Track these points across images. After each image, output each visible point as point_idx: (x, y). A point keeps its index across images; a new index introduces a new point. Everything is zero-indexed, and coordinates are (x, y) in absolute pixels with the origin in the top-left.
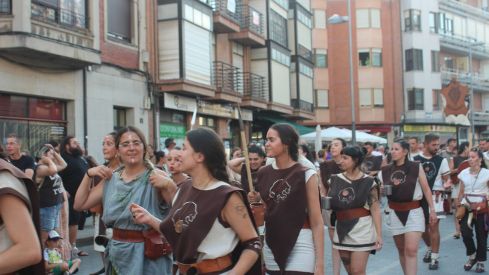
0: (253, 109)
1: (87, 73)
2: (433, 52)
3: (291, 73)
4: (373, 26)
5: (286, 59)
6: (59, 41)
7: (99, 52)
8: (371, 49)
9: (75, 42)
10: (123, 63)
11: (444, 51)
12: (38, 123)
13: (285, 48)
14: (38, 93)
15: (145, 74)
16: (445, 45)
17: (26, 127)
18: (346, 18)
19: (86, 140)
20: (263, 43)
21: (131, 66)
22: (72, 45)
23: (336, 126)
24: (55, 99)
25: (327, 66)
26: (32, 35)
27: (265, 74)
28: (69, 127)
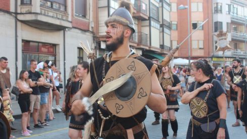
0: (142, 49)
1: (65, 32)
2: (227, 23)
3: (160, 32)
4: (199, 10)
5: (158, 26)
6: (53, 17)
7: (71, 22)
8: (198, 21)
9: (60, 18)
10: (82, 27)
11: (233, 23)
12: (43, 55)
13: (158, 21)
14: (43, 41)
15: (92, 32)
16: (233, 20)
17: (37, 57)
18: (186, 7)
19: (65, 63)
20: (147, 18)
21: (86, 29)
22: (59, 19)
23: (181, 58)
24: (50, 44)
25: (177, 29)
26: (41, 14)
27: (148, 33)
28: (57, 56)
